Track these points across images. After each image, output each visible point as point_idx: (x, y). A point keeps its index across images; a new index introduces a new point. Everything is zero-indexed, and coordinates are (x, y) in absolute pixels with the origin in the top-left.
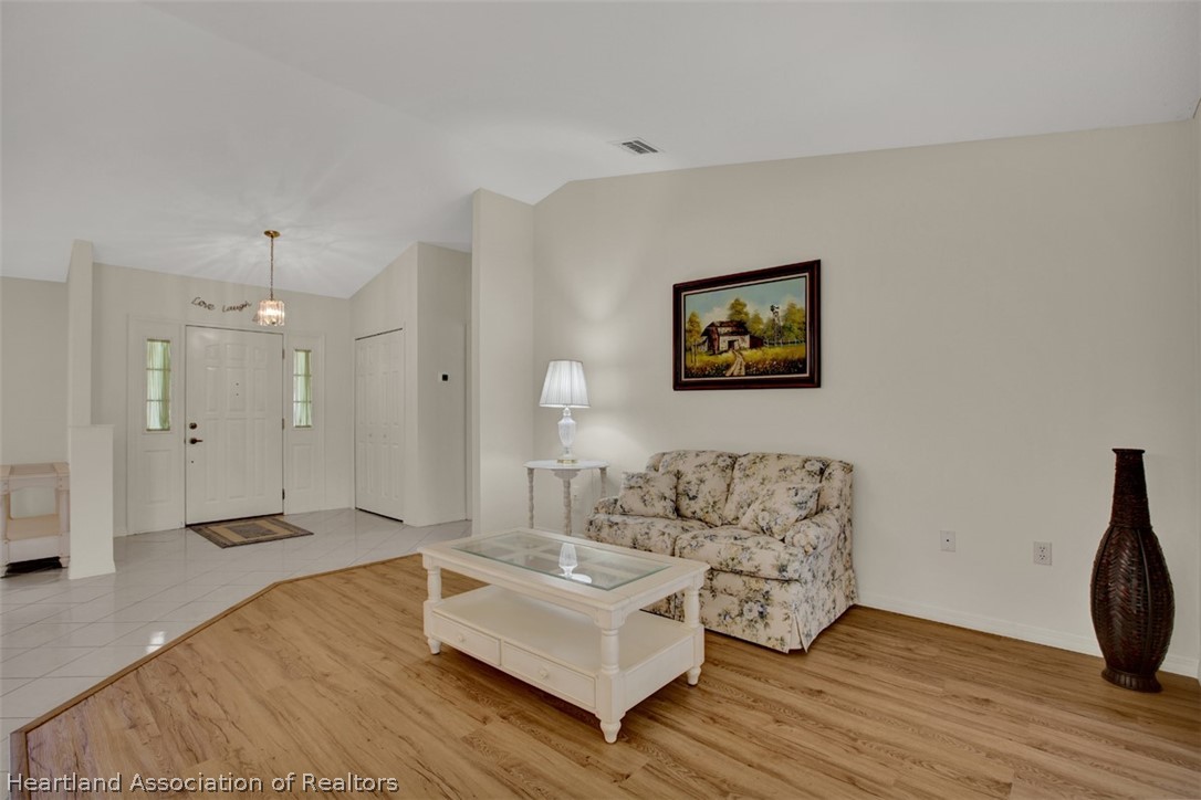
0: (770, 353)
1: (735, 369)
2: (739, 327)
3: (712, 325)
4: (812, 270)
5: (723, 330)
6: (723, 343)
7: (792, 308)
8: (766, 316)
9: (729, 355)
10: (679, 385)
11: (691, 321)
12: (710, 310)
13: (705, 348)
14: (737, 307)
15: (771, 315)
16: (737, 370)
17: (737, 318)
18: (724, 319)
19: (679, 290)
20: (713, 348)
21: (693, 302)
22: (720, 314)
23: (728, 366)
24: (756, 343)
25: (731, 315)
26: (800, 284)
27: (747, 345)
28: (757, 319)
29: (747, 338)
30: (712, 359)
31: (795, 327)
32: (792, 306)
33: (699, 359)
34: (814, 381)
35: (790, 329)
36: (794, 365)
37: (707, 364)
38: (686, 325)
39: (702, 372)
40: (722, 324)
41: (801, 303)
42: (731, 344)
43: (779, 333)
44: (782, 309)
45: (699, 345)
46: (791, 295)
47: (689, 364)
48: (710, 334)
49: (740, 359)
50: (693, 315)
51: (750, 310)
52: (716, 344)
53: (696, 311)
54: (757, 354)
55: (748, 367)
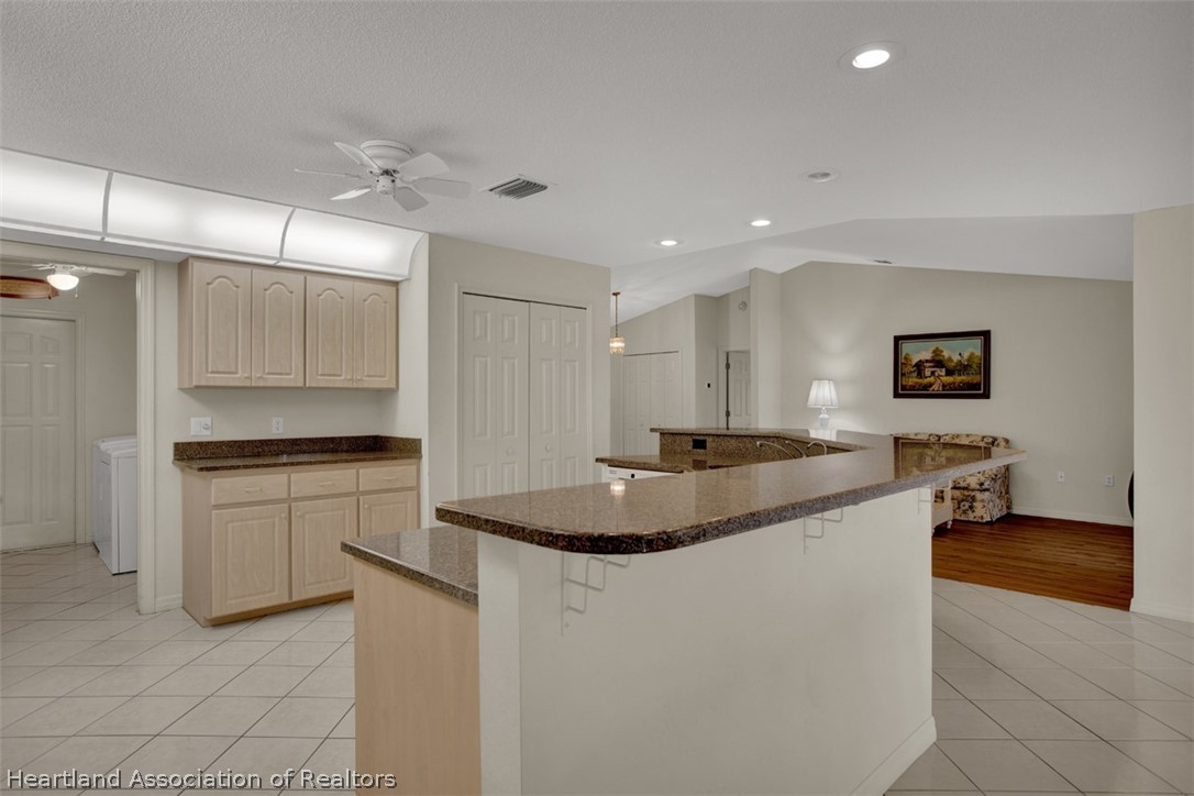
0: (958, 379)
1: (935, 387)
2: (938, 362)
3: (920, 361)
4: (986, 335)
5: (928, 364)
6: (928, 372)
7: (972, 356)
8: (956, 358)
9: (932, 379)
10: (897, 395)
11: (906, 358)
12: (920, 353)
13: (915, 374)
14: (937, 352)
15: (959, 358)
16: (936, 387)
17: (938, 358)
18: (929, 358)
19: (897, 339)
20: (920, 374)
21: (907, 347)
22: (927, 355)
23: (931, 385)
24: (949, 373)
25: (933, 357)
26: (978, 342)
27: (943, 374)
28: (950, 359)
30: (920, 381)
31: (974, 366)
32: (972, 354)
33: (913, 380)
34: (986, 395)
35: (971, 366)
36: (975, 386)
37: (917, 383)
38: (901, 360)
39: (913, 388)
40: (927, 361)
41: (978, 352)
42: (933, 373)
43: (963, 368)
44: (966, 355)
45: (911, 372)
46: (973, 348)
47: (904, 383)
48: (919, 366)
49: (939, 381)
50: (908, 355)
51: (946, 354)
52: (923, 372)
53: (910, 353)
54: (950, 379)
55: (944, 386)
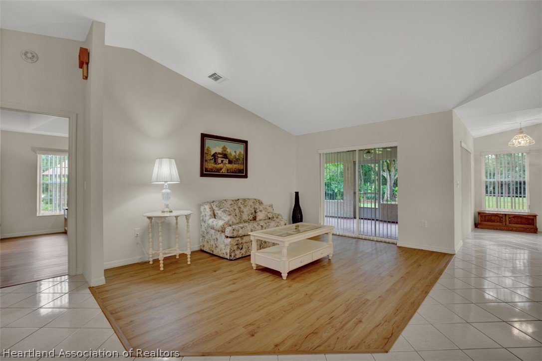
0: (234, 166)
1: (223, 170)
2: (225, 156)
3: (216, 153)
4: (246, 142)
5: (219, 156)
6: (219, 160)
7: (240, 154)
8: (233, 154)
9: (221, 165)
10: (202, 175)
11: (207, 150)
12: (215, 147)
13: (213, 161)
14: (224, 148)
15: (235, 154)
16: (224, 171)
17: (224, 152)
18: (220, 152)
19: (203, 136)
20: (216, 162)
21: (209, 143)
22: (219, 150)
23: (221, 169)
24: (230, 162)
25: (222, 151)
26: (242, 146)
27: (227, 162)
28: (230, 154)
29: (227, 160)
30: (215, 165)
31: (241, 159)
32: (240, 152)
33: (211, 165)
34: (246, 176)
35: (240, 160)
36: (241, 171)
37: (214, 167)
38: (205, 151)
39: (211, 170)
40: (219, 153)
41: (243, 152)
42: (222, 161)
43: (237, 160)
44: (238, 153)
45: (210, 160)
46: (241, 149)
47: (206, 167)
48: (215, 156)
49: (225, 167)
50: (208, 147)
51: (229, 150)
52: (217, 160)
53: (210, 146)
54: (229, 166)
55: (227, 170)
